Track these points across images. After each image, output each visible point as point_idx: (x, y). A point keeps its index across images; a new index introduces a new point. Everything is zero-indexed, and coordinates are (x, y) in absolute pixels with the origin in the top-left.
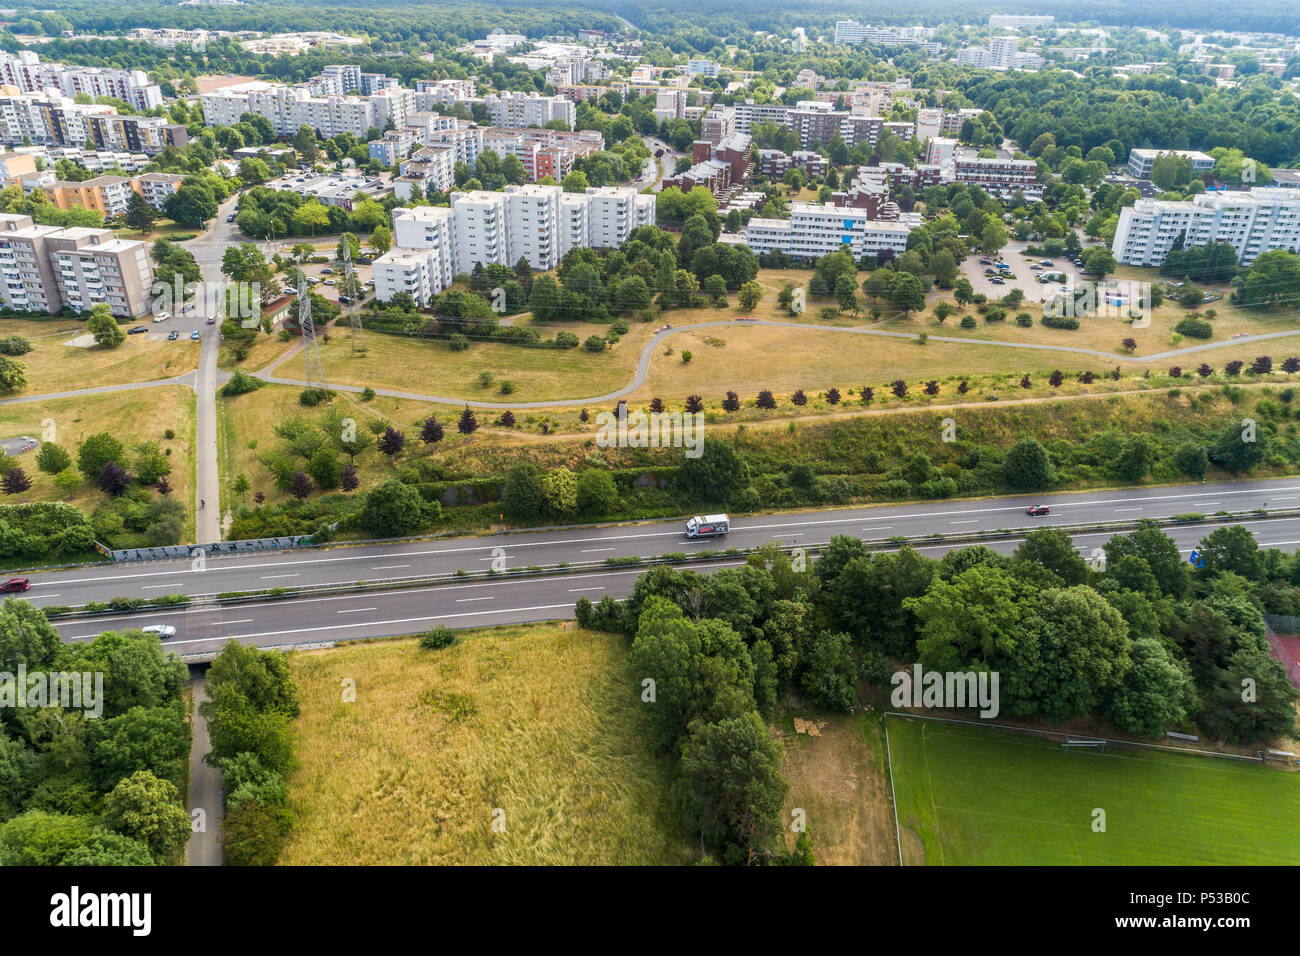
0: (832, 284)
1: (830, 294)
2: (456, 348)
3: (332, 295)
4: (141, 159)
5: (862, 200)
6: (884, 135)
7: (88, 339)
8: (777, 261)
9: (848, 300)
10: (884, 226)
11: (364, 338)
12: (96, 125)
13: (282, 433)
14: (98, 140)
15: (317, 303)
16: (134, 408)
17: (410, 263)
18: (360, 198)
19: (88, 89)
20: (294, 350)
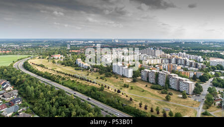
4: (197, 69)
7: (181, 96)
12: (191, 63)
19: (191, 58)
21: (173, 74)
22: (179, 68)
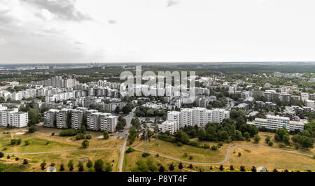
0: (281, 137)
1: (281, 140)
2: (179, 146)
3: (152, 130)
4: (120, 100)
5: (287, 115)
6: (291, 99)
7: (102, 137)
8: (264, 130)
9: (287, 142)
10: (296, 123)
11: (158, 141)
12: (113, 93)
13: (137, 163)
14: (113, 96)
15: (149, 132)
16: (108, 154)
17: (170, 124)
18: (161, 109)
19: (113, 87)
20: (142, 143)
21: (91, 111)
22: (98, 101)
